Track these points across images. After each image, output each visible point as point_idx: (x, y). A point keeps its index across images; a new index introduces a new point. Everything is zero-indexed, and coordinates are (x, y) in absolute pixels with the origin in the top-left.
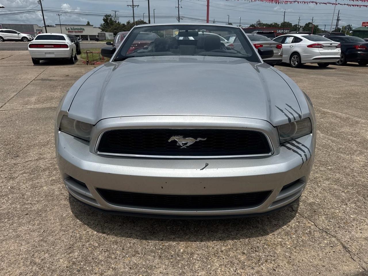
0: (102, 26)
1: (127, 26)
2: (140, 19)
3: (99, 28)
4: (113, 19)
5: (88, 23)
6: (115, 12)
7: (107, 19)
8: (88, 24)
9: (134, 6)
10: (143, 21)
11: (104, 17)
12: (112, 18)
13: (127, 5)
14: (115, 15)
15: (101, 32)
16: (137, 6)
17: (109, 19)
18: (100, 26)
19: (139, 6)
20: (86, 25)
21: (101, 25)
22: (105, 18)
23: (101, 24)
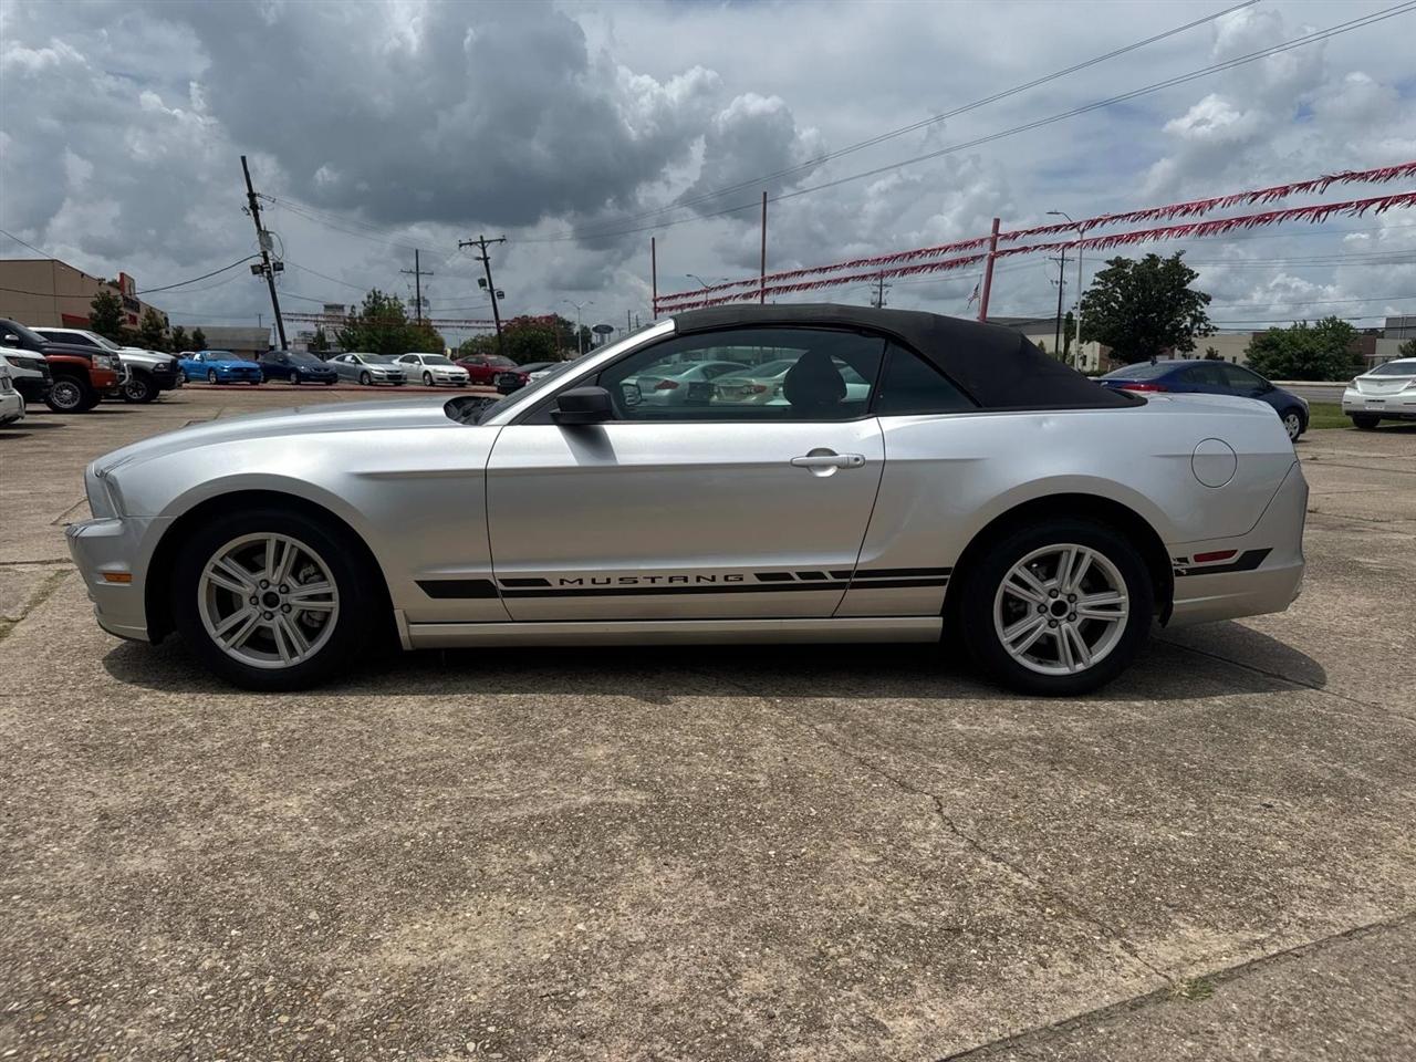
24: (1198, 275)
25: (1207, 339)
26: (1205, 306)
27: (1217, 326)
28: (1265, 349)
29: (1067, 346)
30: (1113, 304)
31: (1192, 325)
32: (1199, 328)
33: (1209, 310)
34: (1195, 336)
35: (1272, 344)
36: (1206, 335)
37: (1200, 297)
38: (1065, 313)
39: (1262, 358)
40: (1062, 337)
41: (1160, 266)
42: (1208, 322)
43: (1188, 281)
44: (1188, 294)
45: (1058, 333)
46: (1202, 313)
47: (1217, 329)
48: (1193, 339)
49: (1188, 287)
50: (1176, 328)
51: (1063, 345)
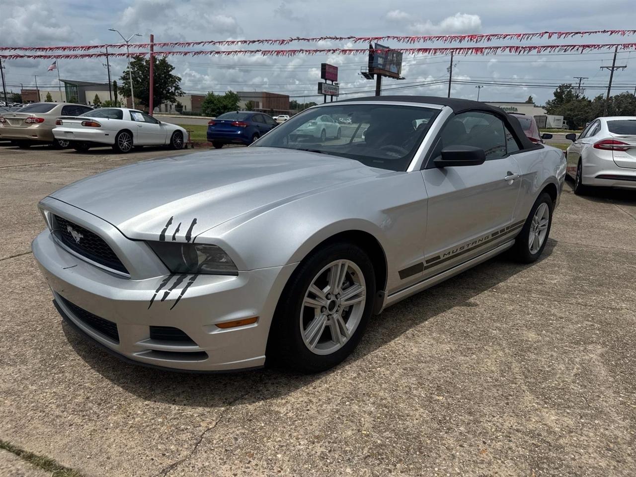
0: (549, 105)
1: (594, 104)
2: (627, 91)
3: (543, 107)
4: (573, 92)
5: (530, 99)
6: (581, 80)
7: (562, 92)
8: (530, 101)
9: (615, 69)
10: (632, 94)
11: (557, 90)
12: (572, 90)
13: (601, 67)
14: (578, 85)
15: (545, 113)
16: (623, 67)
17: (566, 93)
18: (545, 105)
19: (626, 67)
20: (525, 102)
21: (548, 103)
22: (559, 91)
23: (549, 101)
24: (174, 68)
25: (181, 97)
26: (179, 82)
27: (185, 92)
28: (208, 103)
29: (116, 98)
30: (139, 79)
31: (175, 90)
32: (178, 92)
33: (180, 84)
34: (176, 96)
35: (211, 101)
36: (181, 96)
37: (176, 78)
38: (113, 81)
39: (208, 107)
40: (113, 93)
41: (157, 62)
42: (181, 90)
43: (171, 70)
44: (171, 76)
45: (110, 91)
46: (178, 86)
47: (185, 93)
48: (176, 97)
49: (170, 73)
50: (168, 92)
51: (114, 97)
